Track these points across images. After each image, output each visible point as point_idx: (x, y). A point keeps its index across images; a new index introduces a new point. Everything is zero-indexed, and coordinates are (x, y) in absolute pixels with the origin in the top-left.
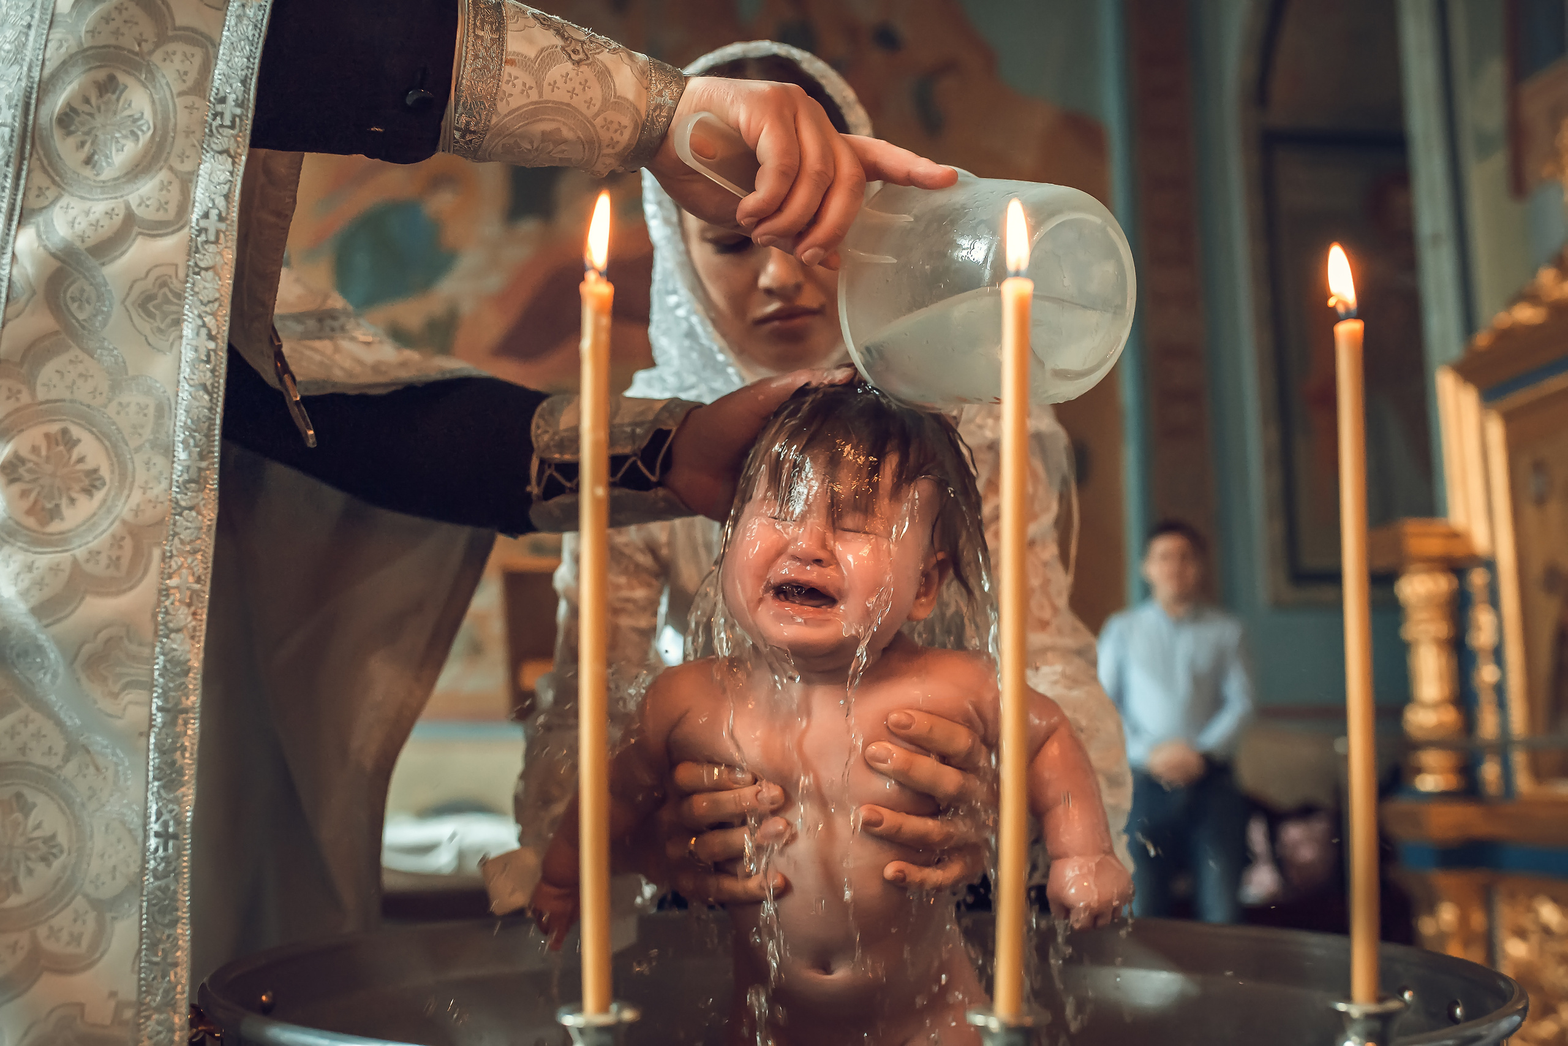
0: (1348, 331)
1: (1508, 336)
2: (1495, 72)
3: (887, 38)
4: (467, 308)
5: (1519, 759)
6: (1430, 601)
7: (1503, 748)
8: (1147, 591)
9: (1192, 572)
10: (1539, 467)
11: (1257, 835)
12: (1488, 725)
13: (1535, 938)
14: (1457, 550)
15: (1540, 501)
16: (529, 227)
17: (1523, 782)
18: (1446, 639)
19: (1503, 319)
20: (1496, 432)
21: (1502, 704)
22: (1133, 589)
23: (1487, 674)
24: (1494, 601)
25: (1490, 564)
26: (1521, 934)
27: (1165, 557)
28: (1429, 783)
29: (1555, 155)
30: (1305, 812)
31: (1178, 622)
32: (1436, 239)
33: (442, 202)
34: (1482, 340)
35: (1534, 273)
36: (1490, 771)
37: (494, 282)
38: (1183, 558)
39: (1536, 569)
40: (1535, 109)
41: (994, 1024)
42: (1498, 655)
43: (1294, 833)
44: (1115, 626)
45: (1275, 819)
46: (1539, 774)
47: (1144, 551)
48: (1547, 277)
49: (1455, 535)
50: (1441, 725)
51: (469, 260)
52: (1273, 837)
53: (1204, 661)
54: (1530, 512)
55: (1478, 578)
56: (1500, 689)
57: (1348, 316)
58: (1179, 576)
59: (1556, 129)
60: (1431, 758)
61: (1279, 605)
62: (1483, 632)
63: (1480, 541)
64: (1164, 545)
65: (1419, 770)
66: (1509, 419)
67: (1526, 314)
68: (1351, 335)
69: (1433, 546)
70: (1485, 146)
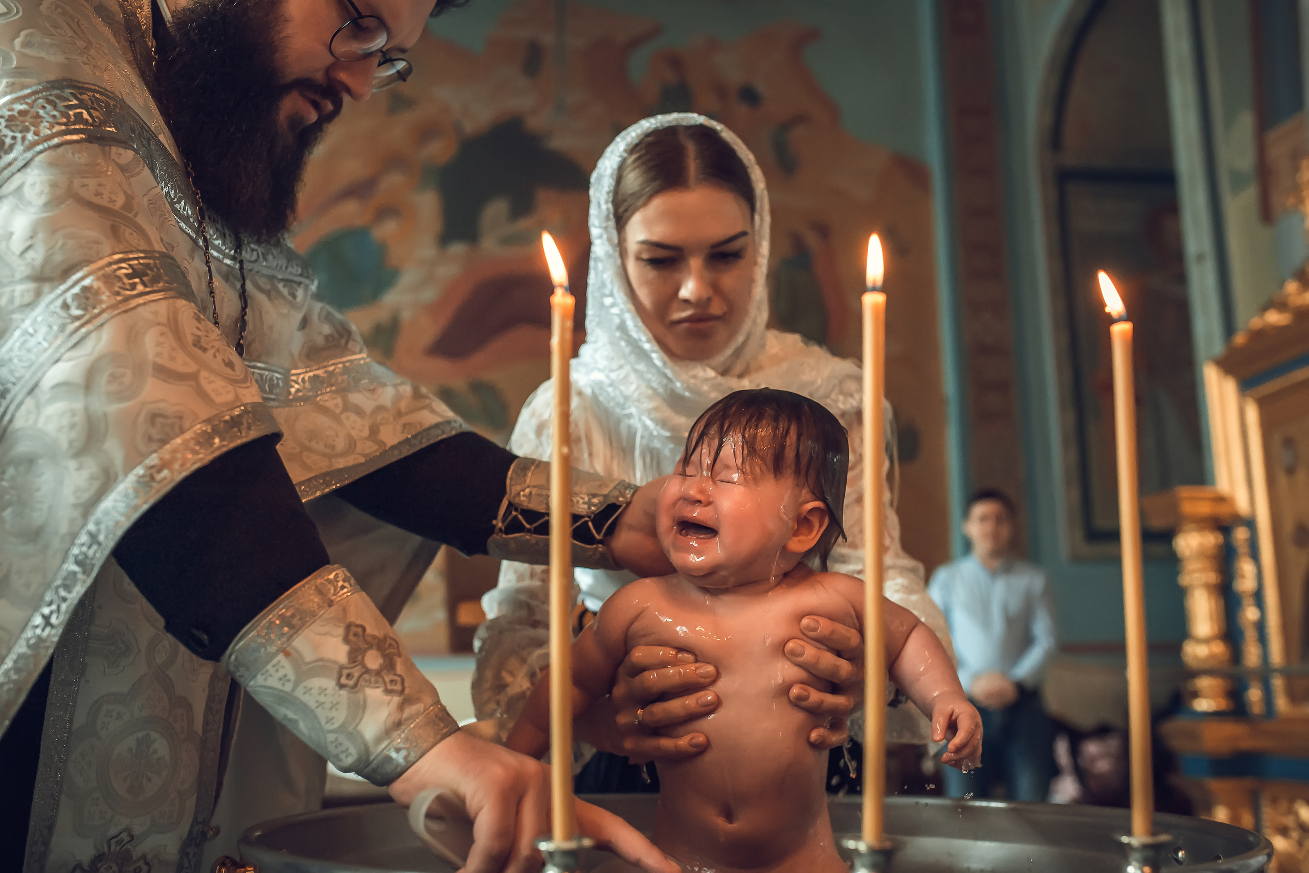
0: (1121, 331)
1: (1259, 335)
2: (1246, 122)
3: (750, 96)
4: (406, 315)
5: (1278, 683)
6: (1202, 554)
7: (1264, 674)
8: (968, 546)
9: (1005, 532)
10: (1288, 443)
11: (1062, 750)
12: (1252, 655)
13: (1295, 835)
14: (1222, 510)
15: (1290, 471)
16: (458, 249)
17: (1281, 703)
18: (1215, 585)
19: (1256, 322)
20: (1252, 414)
21: (1262, 639)
22: (956, 545)
23: (1251, 614)
24: (1255, 554)
25: (1250, 523)
26: (1284, 831)
27: (983, 519)
28: (1203, 705)
29: (1296, 189)
30: (1102, 731)
31: (994, 574)
32: (1200, 258)
33: (387, 230)
34: (1240, 339)
35: (1281, 284)
36: (1254, 694)
37: (429, 295)
38: (998, 520)
39: (1289, 527)
40: (1278, 152)
41: (862, 847)
42: (1258, 597)
43: (1092, 748)
44: (942, 575)
45: (1076, 738)
46: (1293, 696)
47: (966, 513)
48: (1292, 287)
49: (1221, 499)
50: (1212, 656)
51: (409, 277)
52: (1075, 752)
53: (1015, 605)
54: (1282, 480)
55: (1241, 534)
56: (1261, 626)
57: (1120, 320)
58: (995, 536)
59: (1296, 169)
60: (1204, 683)
61: (1077, 559)
62: (1246, 580)
63: (1242, 504)
64: (980, 509)
65: (1196, 694)
66: (1263, 404)
67: (1274, 318)
68: (1123, 333)
69: (1204, 509)
70: (1238, 181)
